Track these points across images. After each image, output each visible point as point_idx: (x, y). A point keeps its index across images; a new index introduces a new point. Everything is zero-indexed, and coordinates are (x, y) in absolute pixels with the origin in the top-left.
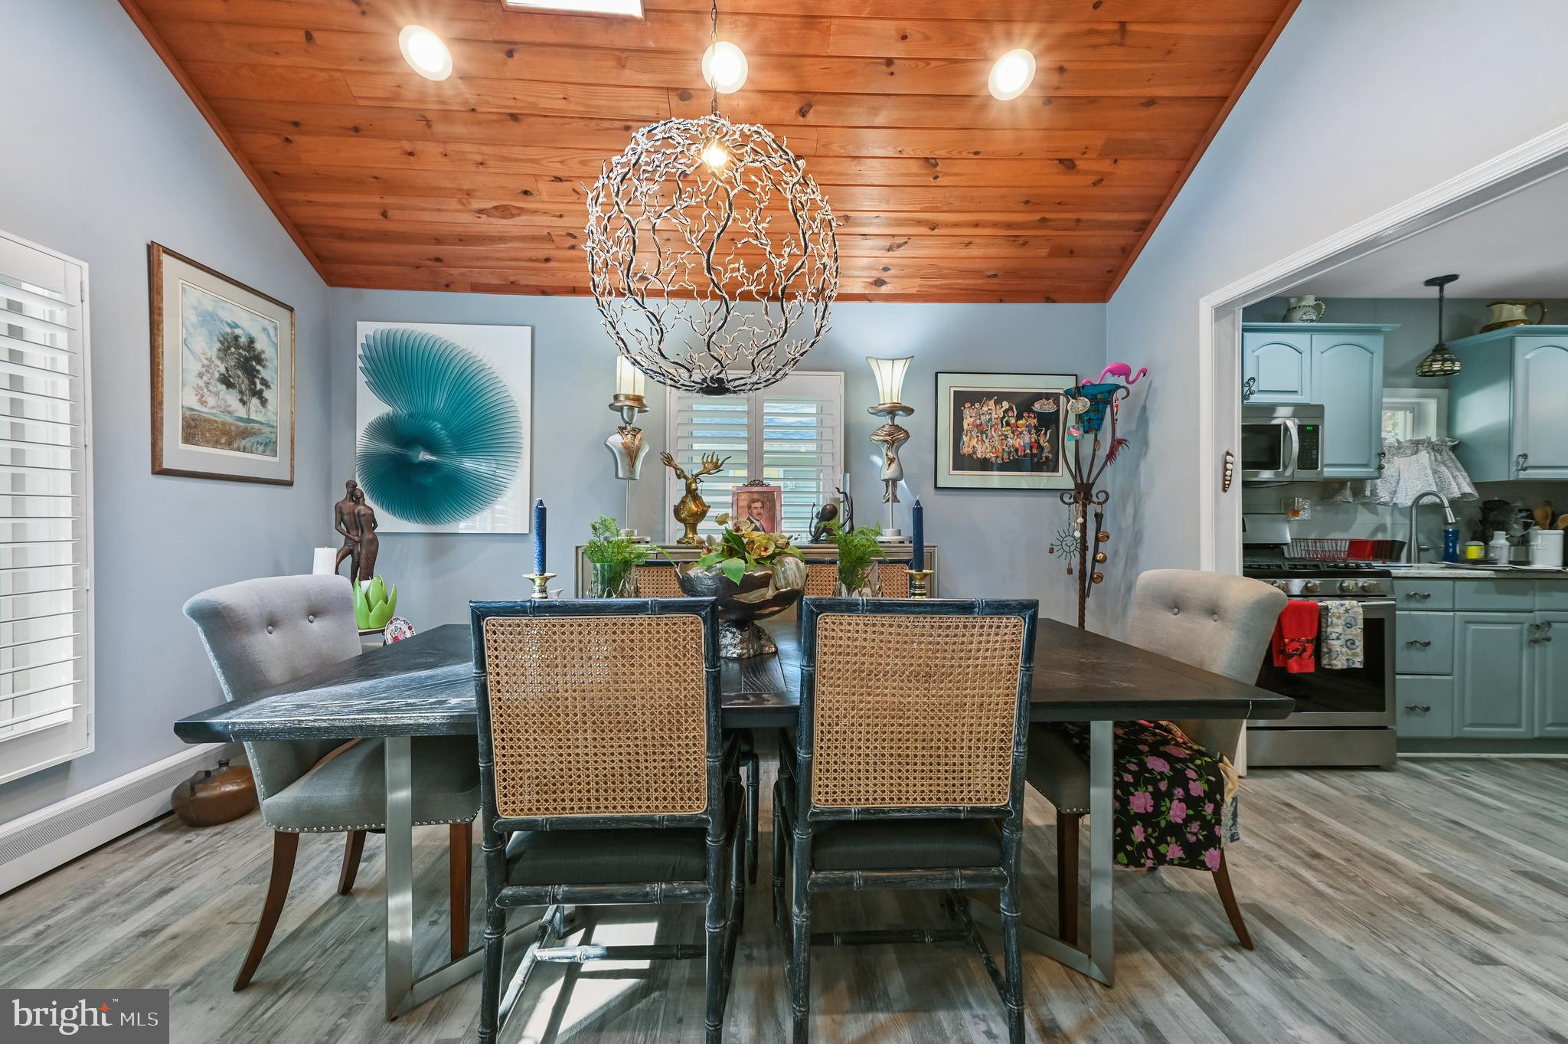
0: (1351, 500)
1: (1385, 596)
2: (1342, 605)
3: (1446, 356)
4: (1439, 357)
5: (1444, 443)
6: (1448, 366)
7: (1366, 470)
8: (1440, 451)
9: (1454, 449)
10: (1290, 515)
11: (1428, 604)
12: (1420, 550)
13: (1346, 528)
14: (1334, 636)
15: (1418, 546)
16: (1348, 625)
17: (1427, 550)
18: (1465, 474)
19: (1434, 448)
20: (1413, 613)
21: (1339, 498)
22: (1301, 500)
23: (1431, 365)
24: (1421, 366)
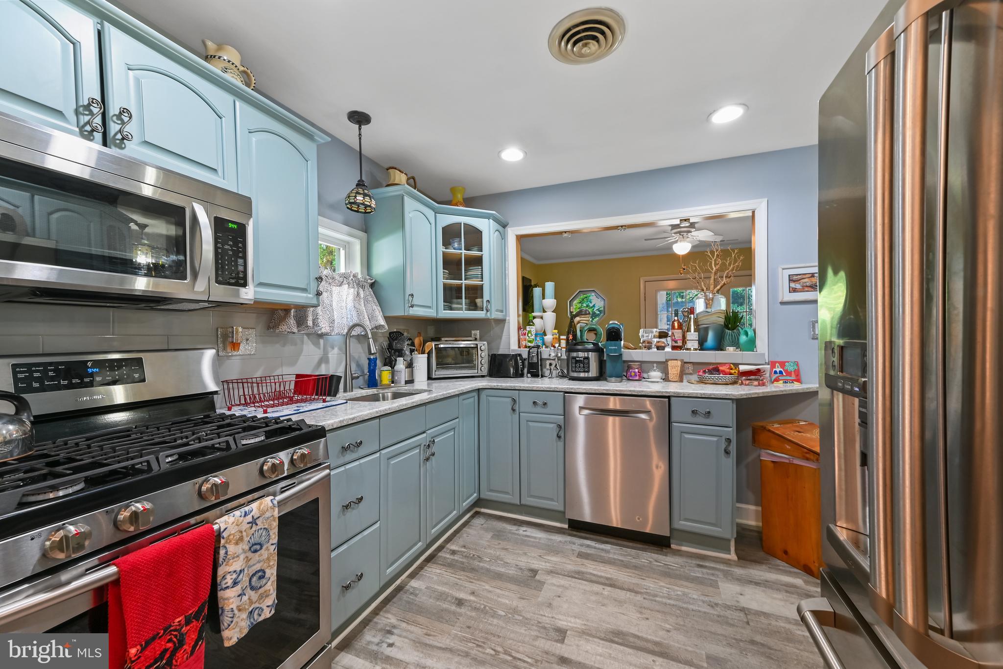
0: (295, 330)
1: (320, 464)
2: (246, 514)
3: (366, 191)
4: (361, 191)
5: (366, 281)
6: (367, 201)
7: (304, 295)
8: (363, 287)
9: (372, 285)
10: (229, 350)
11: (362, 451)
12: (353, 378)
13: (293, 362)
14: (229, 580)
15: (352, 374)
16: (256, 547)
17: (358, 377)
18: (379, 308)
19: (360, 285)
20: (348, 466)
21: (283, 328)
22: (240, 329)
23: (355, 197)
24: (349, 197)
